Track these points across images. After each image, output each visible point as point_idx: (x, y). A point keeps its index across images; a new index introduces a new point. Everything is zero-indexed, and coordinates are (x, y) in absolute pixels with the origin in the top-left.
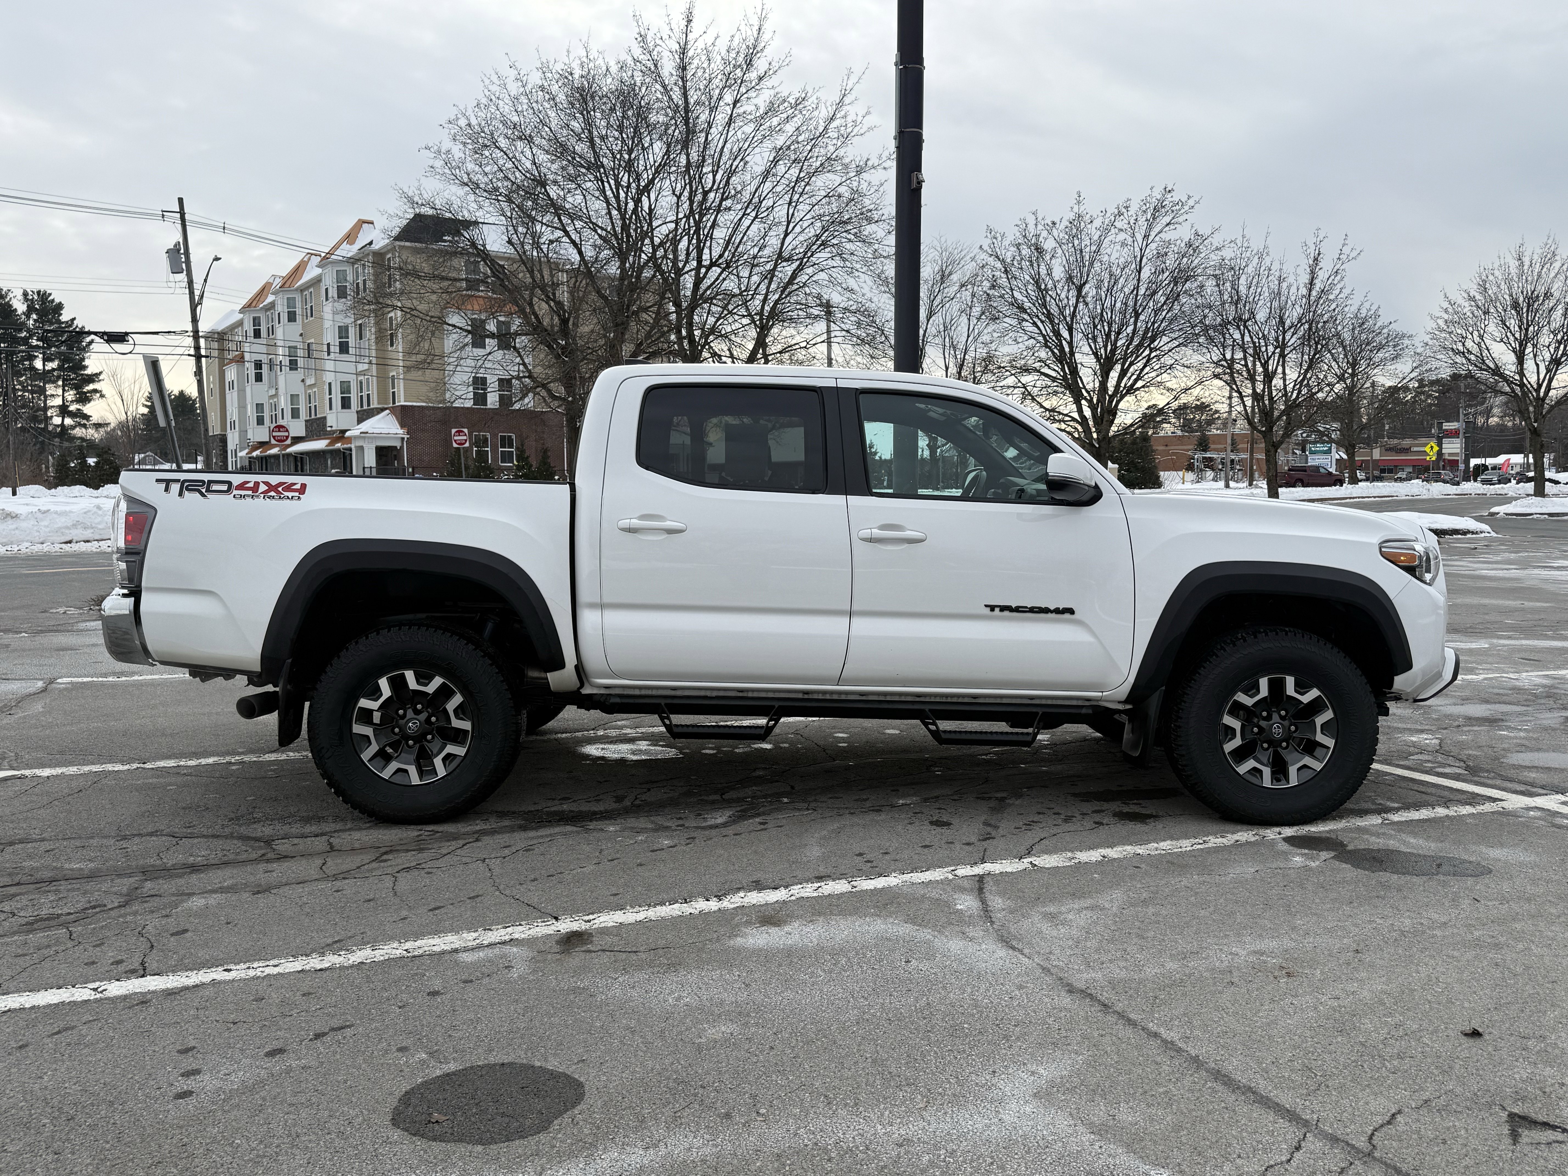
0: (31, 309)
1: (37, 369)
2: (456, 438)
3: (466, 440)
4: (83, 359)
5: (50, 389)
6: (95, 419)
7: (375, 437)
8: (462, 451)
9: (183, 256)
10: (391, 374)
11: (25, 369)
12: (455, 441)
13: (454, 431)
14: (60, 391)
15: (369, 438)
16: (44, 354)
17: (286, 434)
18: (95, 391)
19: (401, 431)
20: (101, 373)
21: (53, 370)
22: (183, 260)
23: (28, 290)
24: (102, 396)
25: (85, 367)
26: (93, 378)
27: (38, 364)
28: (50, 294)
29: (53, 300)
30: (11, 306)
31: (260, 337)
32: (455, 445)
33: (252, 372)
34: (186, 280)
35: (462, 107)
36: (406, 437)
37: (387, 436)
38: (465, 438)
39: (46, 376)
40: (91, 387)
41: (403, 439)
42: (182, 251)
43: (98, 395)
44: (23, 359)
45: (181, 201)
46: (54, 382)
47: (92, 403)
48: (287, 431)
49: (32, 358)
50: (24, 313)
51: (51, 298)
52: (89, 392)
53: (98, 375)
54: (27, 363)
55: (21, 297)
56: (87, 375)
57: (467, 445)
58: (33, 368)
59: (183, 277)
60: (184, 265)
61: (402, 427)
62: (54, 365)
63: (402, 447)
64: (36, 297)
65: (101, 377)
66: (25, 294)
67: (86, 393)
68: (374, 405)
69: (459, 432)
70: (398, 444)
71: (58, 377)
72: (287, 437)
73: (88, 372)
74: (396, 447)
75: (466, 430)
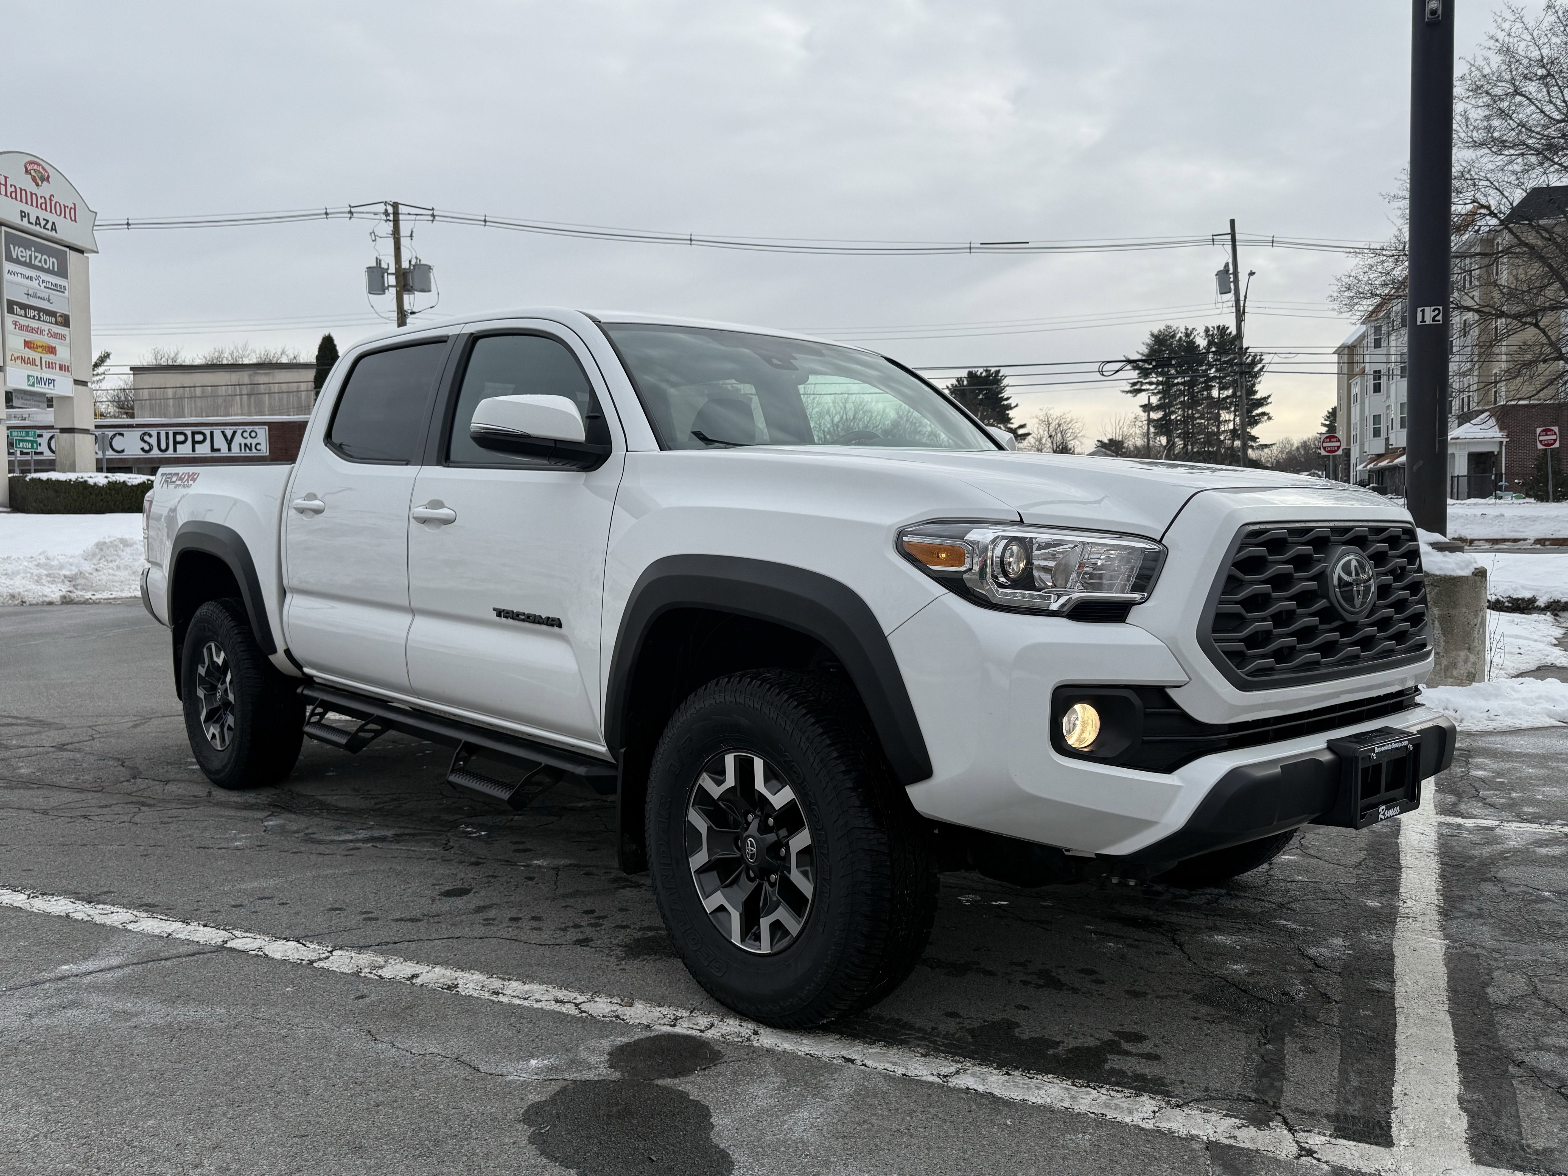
0: (1210, 343)
1: (1213, 398)
2: (1541, 438)
3: (1555, 440)
4: (1254, 385)
5: (1225, 415)
6: (1262, 441)
7: (1468, 443)
8: (1549, 453)
9: (1231, 276)
10: (1494, 372)
11: (1203, 399)
12: (1541, 442)
13: (1539, 430)
14: (1232, 417)
15: (1460, 444)
16: (1220, 383)
17: (1338, 444)
18: (1264, 414)
19: (1499, 435)
20: (1269, 396)
21: (1228, 397)
22: (1232, 280)
23: (1210, 327)
24: (1270, 418)
25: (1255, 392)
26: (1262, 402)
27: (1215, 393)
28: (1228, 328)
29: (1231, 333)
30: (1194, 343)
31: (1380, 347)
32: (1540, 446)
33: (1371, 383)
34: (1233, 299)
35: (1470, 58)
36: (1505, 440)
37: (1483, 441)
38: (1554, 437)
39: (1221, 404)
40: (1260, 410)
41: (1501, 443)
42: (1231, 271)
43: (1266, 417)
44: (1204, 389)
45: (1232, 222)
46: (1228, 408)
47: (1260, 425)
48: (1339, 441)
49: (1209, 388)
50: (1204, 348)
51: (1228, 331)
52: (1258, 415)
53: (1265, 399)
54: (1205, 393)
55: (1203, 334)
56: (1257, 400)
57: (1557, 445)
58: (1210, 397)
59: (1231, 296)
60: (1232, 285)
61: (1501, 429)
62: (1230, 392)
63: (1500, 452)
64: (1215, 332)
65: (1269, 401)
66: (1207, 330)
67: (1254, 416)
68: (1474, 407)
69: (1546, 432)
70: (1496, 450)
71: (1231, 403)
72: (1339, 447)
73: (1258, 396)
74: (1493, 452)
75: (1556, 429)
